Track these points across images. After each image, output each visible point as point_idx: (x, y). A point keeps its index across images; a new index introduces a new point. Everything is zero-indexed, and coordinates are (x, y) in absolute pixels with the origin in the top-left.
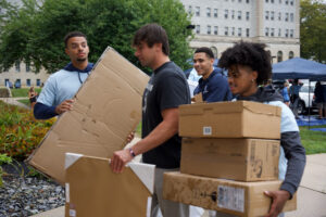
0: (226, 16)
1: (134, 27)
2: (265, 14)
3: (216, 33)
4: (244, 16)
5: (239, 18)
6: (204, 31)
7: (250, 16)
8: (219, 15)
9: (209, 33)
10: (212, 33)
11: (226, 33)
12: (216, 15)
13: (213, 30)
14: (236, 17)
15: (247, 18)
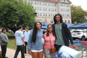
0: (49, 10)
1: (17, 14)
2: (61, 10)
3: (46, 15)
4: (54, 10)
5: (53, 11)
6: (42, 15)
7: (56, 10)
8: (47, 10)
9: (44, 15)
10: (45, 15)
11: (49, 15)
12: (46, 10)
13: (45, 14)
14: (52, 11)
15: (56, 11)
